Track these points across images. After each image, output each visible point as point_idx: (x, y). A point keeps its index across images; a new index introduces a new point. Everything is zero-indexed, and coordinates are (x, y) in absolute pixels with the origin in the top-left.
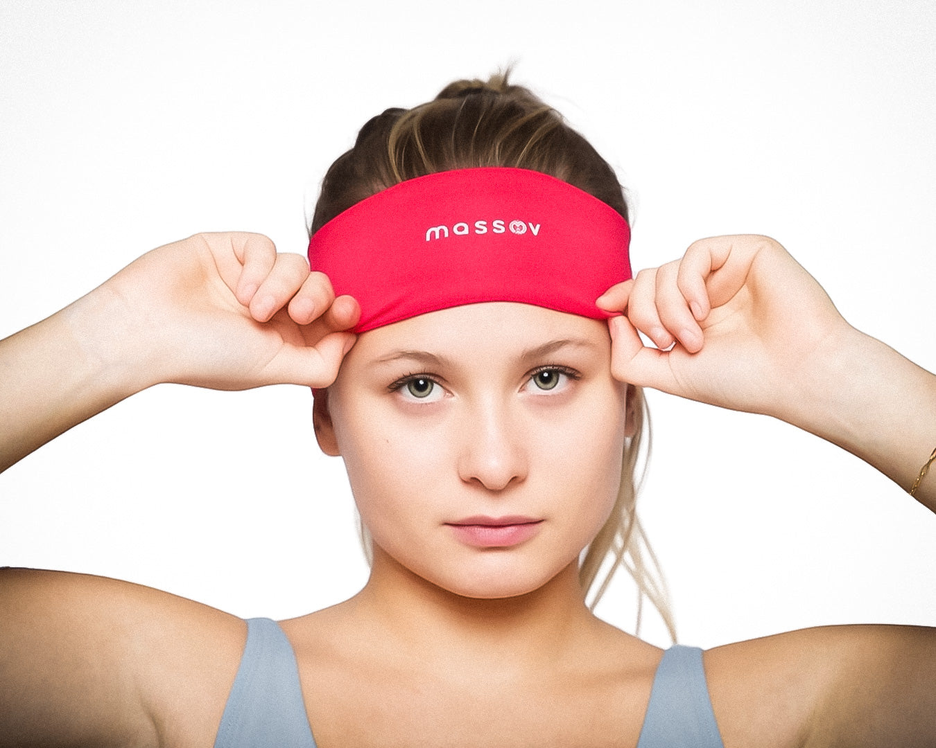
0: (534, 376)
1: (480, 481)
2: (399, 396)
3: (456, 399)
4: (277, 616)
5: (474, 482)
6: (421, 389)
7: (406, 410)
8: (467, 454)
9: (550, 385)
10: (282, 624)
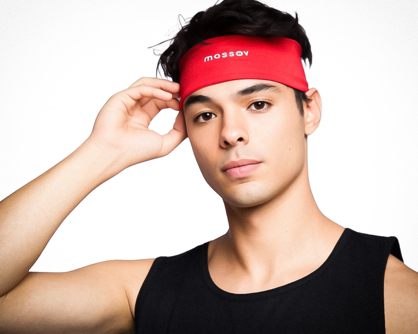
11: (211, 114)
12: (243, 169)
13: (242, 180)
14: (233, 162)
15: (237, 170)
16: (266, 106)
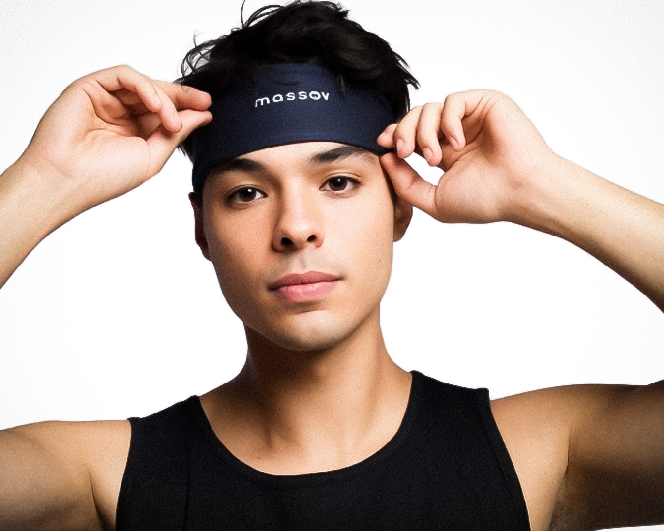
11: (254, 190)
12: (310, 288)
13: (307, 307)
14: (295, 275)
15: (298, 289)
16: (349, 186)
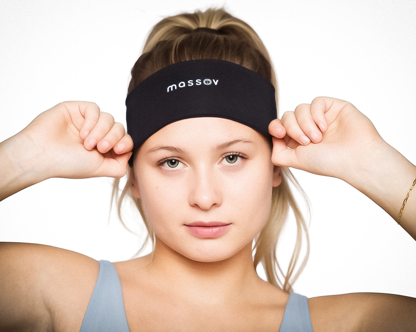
0: (226, 157)
1: (198, 205)
2: (163, 167)
3: (188, 168)
4: (112, 261)
5: (196, 206)
6: (173, 164)
7: (165, 173)
8: (193, 193)
9: (233, 161)
10: (115, 264)
